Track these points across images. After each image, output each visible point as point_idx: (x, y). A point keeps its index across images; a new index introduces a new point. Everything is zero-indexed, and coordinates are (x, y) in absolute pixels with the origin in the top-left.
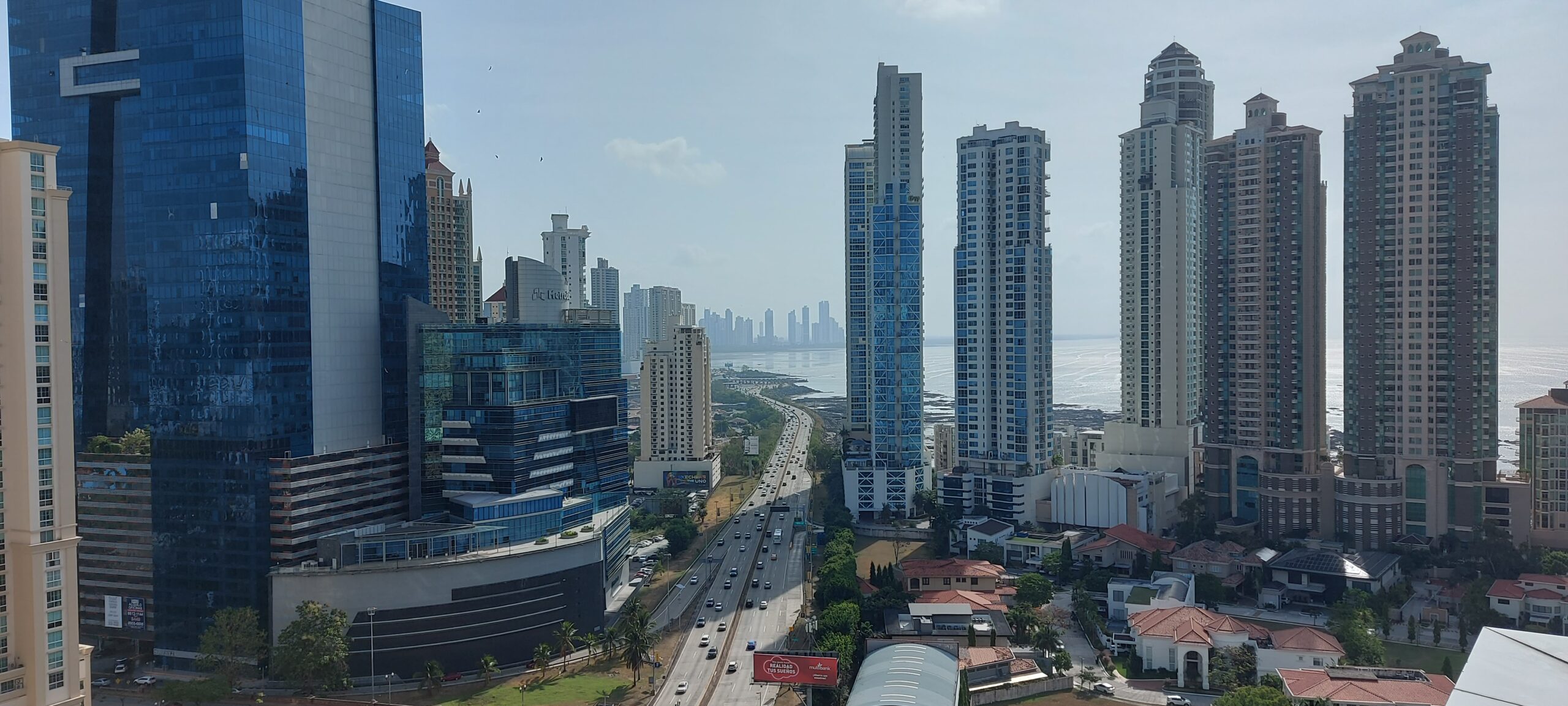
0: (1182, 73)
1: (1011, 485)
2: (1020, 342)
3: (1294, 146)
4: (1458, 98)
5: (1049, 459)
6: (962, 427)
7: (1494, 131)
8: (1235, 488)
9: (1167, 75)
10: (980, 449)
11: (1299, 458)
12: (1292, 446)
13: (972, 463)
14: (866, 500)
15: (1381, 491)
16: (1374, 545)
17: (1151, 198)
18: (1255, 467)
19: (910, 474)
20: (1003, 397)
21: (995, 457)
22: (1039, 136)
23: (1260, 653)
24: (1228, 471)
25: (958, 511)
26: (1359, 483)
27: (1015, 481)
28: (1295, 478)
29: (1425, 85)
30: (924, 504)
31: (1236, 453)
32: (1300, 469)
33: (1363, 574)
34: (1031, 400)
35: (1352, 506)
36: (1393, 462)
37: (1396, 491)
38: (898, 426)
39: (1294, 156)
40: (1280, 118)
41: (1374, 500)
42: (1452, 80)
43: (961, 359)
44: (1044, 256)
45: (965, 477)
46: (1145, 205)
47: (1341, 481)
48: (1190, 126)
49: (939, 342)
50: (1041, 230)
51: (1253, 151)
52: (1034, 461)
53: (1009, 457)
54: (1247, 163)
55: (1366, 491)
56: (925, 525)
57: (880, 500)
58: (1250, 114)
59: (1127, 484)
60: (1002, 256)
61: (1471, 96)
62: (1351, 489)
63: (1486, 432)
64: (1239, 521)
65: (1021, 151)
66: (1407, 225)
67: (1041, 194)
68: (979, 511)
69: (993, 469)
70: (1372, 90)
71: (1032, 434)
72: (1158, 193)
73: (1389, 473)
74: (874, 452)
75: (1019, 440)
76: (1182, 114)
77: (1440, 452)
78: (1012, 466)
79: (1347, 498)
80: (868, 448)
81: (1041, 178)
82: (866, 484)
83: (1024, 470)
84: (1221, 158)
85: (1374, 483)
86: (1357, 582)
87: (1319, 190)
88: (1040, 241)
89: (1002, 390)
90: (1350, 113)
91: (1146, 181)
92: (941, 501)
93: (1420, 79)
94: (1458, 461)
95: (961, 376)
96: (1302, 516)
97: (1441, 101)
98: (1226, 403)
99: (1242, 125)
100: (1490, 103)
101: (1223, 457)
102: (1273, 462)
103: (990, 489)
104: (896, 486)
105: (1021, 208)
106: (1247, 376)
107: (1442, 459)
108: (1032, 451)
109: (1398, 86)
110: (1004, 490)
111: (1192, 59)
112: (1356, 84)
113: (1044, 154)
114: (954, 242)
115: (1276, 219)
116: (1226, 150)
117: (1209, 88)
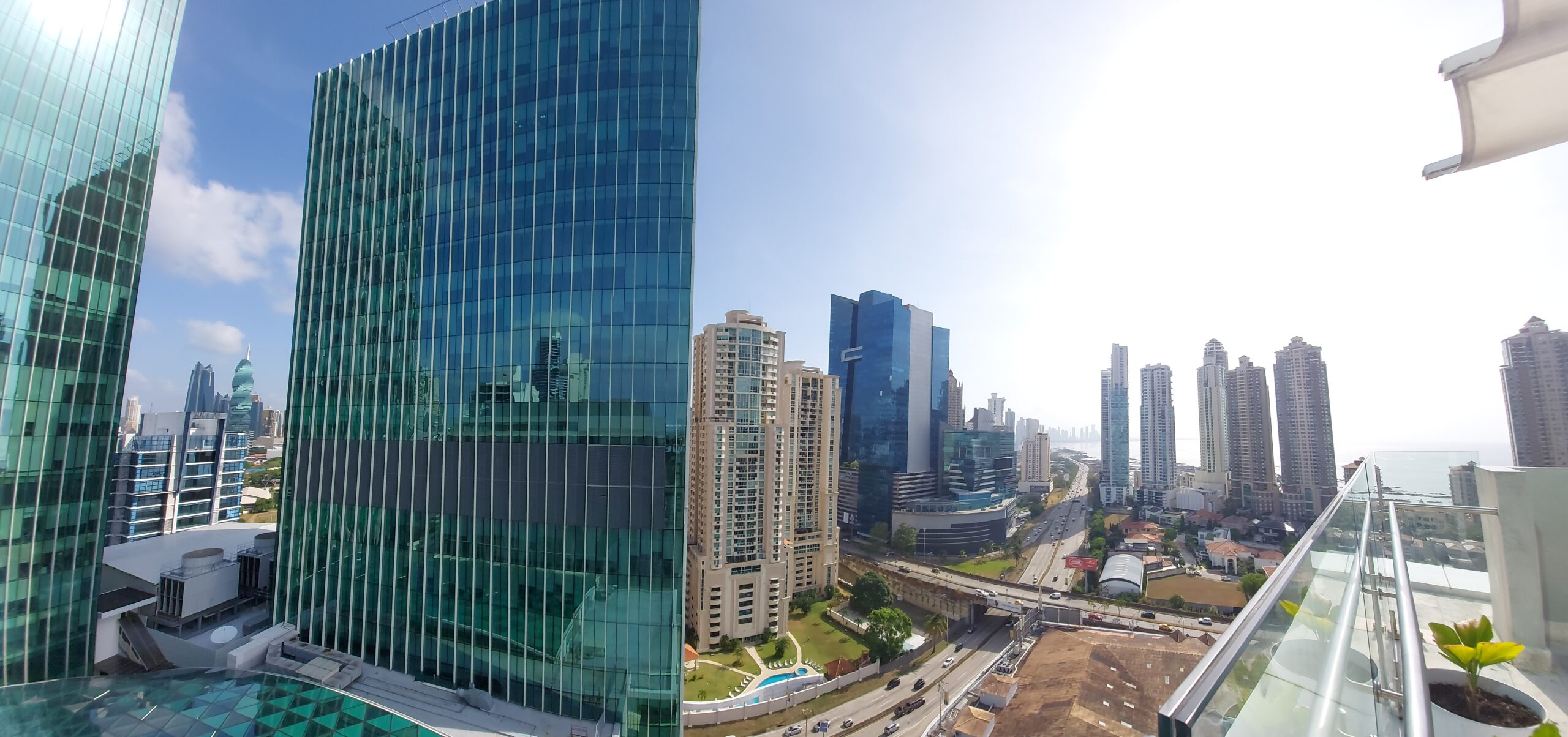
0: (1216, 348)
1: (1162, 494)
2: (1164, 440)
3: (1257, 373)
4: (1312, 358)
5: (1175, 484)
6: (1143, 472)
7: (1325, 369)
8: (1243, 496)
9: (1212, 349)
10: (1150, 480)
11: (1266, 485)
12: (1263, 480)
13: (1147, 485)
14: (1108, 498)
15: (1296, 498)
16: (1295, 519)
17: (1208, 390)
18: (1250, 488)
19: (1125, 489)
20: (1158, 461)
21: (1156, 483)
22: (1169, 369)
23: (1255, 559)
24: (1240, 490)
25: (1142, 503)
26: (1288, 495)
27: (1163, 492)
28: (1265, 492)
29: (1300, 353)
30: (1130, 500)
31: (1243, 483)
32: (1266, 489)
33: (1292, 530)
34: (1169, 462)
35: (1286, 503)
36: (1299, 487)
37: (1301, 498)
38: (1120, 471)
39: (1257, 377)
40: (1251, 364)
41: (1294, 501)
42: (1309, 352)
43: (1143, 446)
44: (1172, 410)
45: (1145, 490)
46: (1206, 393)
47: (1281, 494)
48: (1220, 366)
49: (1134, 440)
50: (1170, 401)
51: (1242, 375)
52: (1170, 485)
53: (1160, 483)
54: (1240, 378)
55: (1291, 498)
56: (1130, 508)
57: (1113, 499)
58: (1241, 362)
59: (1204, 494)
60: (1157, 409)
61: (1316, 358)
62: (1285, 497)
63: (1333, 476)
64: (1245, 508)
65: (1162, 373)
66: (1298, 401)
67: (1170, 388)
68: (1150, 503)
69: (1155, 487)
70: (1282, 355)
71: (1169, 474)
72: (1210, 389)
73: (1299, 491)
74: (1111, 481)
75: (1164, 476)
76: (1217, 362)
77: (1316, 484)
78: (1162, 486)
79: (1283, 500)
80: (1109, 479)
81: (1170, 383)
82: (1108, 492)
83: (1166, 488)
84: (1231, 377)
85: (1293, 495)
86: (1290, 533)
87: (1266, 388)
88: (1170, 405)
89: (1158, 458)
90: (1275, 363)
91: (1206, 384)
92: (1136, 499)
93: (1298, 352)
94: (1323, 487)
95: (1143, 453)
96: (1268, 507)
97: (1305, 359)
98: (1238, 464)
99: (1238, 366)
100: (1322, 360)
101: (1238, 484)
102: (1256, 486)
103: (1154, 494)
104: (1120, 493)
105: (1163, 393)
106: (1245, 454)
107: (1317, 486)
108: (1169, 480)
109: (1291, 354)
110: (1159, 495)
111: (1219, 343)
112: (1277, 353)
113: (1171, 374)
114: (1140, 404)
115: (1252, 398)
116: (1232, 375)
117: (1226, 353)
